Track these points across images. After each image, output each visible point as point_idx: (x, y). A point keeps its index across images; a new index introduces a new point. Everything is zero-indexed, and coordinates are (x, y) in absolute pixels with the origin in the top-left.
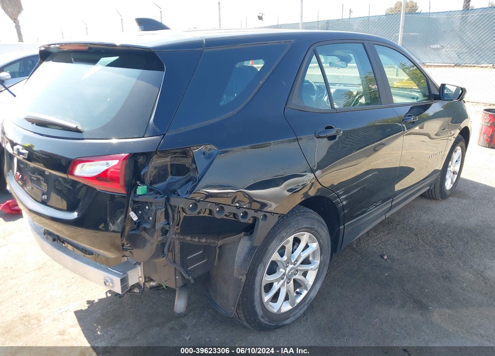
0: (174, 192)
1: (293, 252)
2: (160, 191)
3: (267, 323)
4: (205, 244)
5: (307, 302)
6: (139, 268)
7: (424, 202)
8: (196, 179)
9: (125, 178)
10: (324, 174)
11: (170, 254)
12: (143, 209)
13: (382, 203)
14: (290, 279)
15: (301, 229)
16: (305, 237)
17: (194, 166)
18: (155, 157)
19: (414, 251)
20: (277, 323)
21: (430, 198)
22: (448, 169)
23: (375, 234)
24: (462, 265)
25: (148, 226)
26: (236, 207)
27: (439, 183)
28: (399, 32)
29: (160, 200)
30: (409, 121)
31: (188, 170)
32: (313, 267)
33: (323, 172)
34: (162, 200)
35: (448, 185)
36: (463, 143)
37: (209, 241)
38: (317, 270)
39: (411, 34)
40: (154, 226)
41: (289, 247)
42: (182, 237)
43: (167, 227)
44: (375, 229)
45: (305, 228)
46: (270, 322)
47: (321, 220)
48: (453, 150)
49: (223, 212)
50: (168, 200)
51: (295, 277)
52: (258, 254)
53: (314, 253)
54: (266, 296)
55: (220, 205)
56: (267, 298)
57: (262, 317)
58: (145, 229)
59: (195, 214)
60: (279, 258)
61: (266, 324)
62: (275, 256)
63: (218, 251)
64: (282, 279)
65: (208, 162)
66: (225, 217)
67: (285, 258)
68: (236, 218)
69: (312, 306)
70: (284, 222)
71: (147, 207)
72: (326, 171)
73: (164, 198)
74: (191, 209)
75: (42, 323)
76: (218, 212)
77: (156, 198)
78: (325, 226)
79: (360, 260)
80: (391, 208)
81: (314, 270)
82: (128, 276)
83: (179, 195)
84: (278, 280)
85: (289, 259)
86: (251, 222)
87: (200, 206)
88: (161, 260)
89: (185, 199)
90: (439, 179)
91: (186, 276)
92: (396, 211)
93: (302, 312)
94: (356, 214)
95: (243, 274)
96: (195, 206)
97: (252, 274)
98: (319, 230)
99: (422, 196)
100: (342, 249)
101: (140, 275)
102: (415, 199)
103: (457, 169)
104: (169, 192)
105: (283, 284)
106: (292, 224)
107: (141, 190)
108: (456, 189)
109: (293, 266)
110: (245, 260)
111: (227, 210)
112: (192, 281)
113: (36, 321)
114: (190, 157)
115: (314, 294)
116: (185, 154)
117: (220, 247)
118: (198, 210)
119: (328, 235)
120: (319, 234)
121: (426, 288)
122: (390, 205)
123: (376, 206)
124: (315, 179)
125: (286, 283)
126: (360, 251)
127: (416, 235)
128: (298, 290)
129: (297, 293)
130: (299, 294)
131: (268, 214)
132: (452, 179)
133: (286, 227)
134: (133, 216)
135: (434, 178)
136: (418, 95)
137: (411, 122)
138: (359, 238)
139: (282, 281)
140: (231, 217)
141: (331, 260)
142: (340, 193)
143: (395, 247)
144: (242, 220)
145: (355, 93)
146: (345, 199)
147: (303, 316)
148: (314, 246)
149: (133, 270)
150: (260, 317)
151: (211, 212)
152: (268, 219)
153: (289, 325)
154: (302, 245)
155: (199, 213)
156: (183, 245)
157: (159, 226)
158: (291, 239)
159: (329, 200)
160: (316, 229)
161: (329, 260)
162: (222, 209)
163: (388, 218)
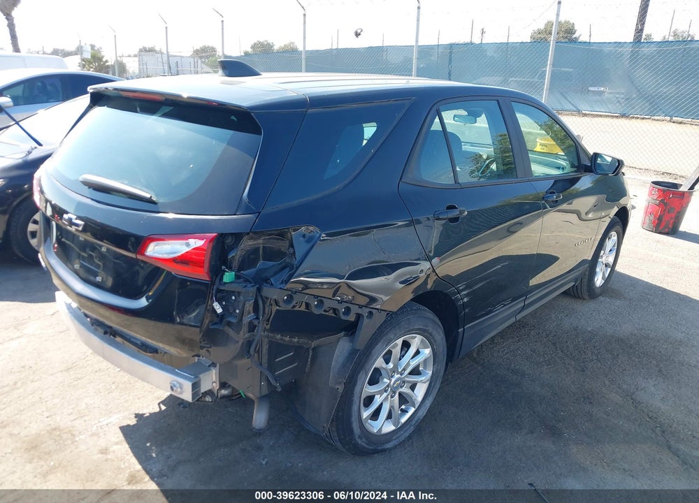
0: (266, 280)
1: (400, 359)
2: (250, 279)
3: (365, 445)
4: (297, 344)
5: (413, 422)
6: (214, 371)
7: (566, 301)
8: (293, 265)
9: (210, 261)
10: (443, 262)
11: (256, 355)
12: (228, 299)
13: (512, 301)
14: (394, 392)
15: (412, 330)
16: (416, 341)
17: (291, 250)
18: (245, 238)
19: (550, 365)
20: (375, 447)
21: (575, 297)
22: (600, 260)
23: (502, 340)
24: (607, 383)
25: (234, 320)
26: (338, 300)
27: (587, 277)
28: (546, 65)
29: (252, 289)
30: (550, 200)
31: (284, 254)
32: (424, 378)
33: (441, 261)
34: (252, 290)
35: (599, 281)
36: (619, 228)
37: (301, 340)
38: (428, 382)
39: (563, 69)
40: (241, 320)
41: (397, 351)
42: (272, 335)
43: (256, 322)
44: (502, 335)
45: (417, 329)
46: (367, 445)
47: (437, 320)
48: (606, 235)
49: (322, 307)
50: (259, 290)
51: (401, 390)
52: (360, 359)
53: (425, 361)
54: (365, 411)
55: (319, 298)
56: (366, 414)
57: (359, 437)
58: (229, 324)
59: (289, 307)
60: (384, 365)
61: (363, 447)
62: (379, 362)
63: (311, 354)
64: (386, 391)
65: (308, 246)
66: (324, 313)
67: (391, 365)
68: (336, 314)
69: (419, 428)
70: (393, 322)
71: (233, 298)
72: (445, 258)
73: (255, 288)
74: (285, 301)
75: (77, 439)
76: (316, 306)
77: (246, 286)
78: (440, 327)
79: (481, 373)
80: (523, 308)
81: (425, 383)
82: (200, 380)
83: (272, 285)
84: (380, 393)
85: (396, 366)
86: (353, 319)
87: (297, 298)
88: (245, 362)
89: (280, 290)
90: (587, 273)
91: (273, 382)
92: (529, 312)
93: (407, 434)
94: (479, 314)
95: (340, 383)
96: (290, 298)
97: (351, 383)
98: (434, 333)
99: (565, 293)
100: (460, 357)
101: (214, 379)
102: (556, 297)
103: (611, 260)
104: (261, 281)
105: (386, 399)
106: (403, 323)
107: (228, 277)
108: (609, 286)
109: (399, 376)
110: (344, 366)
111: (328, 304)
112: (279, 390)
113: (70, 435)
114: (288, 239)
115: (422, 413)
116: (282, 235)
117: (313, 349)
118: (294, 303)
119: (445, 340)
120: (434, 338)
121: (563, 411)
122: (522, 305)
123: (505, 305)
124: (431, 269)
125: (389, 396)
126: (482, 362)
127: (554, 344)
128: (403, 407)
129: (402, 410)
130: (404, 411)
131: (374, 311)
132: (604, 273)
133: (394, 327)
134: (218, 307)
135: (581, 271)
136: (565, 164)
137: (553, 201)
138: (481, 345)
139: (385, 394)
140: (331, 313)
141: (445, 371)
142: (461, 288)
143: (527, 359)
144: (343, 317)
145: (485, 157)
146: (467, 295)
147: (408, 441)
148: (427, 352)
149: (206, 373)
150: (357, 437)
151: (307, 305)
152: (374, 316)
153: (390, 450)
154: (412, 351)
155: (294, 307)
156: (272, 344)
157: (247, 319)
158: (400, 342)
159: (447, 297)
160: (430, 331)
161: (443, 372)
162: (321, 303)
163: (519, 321)
